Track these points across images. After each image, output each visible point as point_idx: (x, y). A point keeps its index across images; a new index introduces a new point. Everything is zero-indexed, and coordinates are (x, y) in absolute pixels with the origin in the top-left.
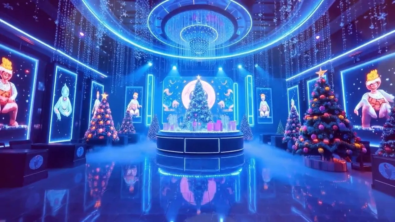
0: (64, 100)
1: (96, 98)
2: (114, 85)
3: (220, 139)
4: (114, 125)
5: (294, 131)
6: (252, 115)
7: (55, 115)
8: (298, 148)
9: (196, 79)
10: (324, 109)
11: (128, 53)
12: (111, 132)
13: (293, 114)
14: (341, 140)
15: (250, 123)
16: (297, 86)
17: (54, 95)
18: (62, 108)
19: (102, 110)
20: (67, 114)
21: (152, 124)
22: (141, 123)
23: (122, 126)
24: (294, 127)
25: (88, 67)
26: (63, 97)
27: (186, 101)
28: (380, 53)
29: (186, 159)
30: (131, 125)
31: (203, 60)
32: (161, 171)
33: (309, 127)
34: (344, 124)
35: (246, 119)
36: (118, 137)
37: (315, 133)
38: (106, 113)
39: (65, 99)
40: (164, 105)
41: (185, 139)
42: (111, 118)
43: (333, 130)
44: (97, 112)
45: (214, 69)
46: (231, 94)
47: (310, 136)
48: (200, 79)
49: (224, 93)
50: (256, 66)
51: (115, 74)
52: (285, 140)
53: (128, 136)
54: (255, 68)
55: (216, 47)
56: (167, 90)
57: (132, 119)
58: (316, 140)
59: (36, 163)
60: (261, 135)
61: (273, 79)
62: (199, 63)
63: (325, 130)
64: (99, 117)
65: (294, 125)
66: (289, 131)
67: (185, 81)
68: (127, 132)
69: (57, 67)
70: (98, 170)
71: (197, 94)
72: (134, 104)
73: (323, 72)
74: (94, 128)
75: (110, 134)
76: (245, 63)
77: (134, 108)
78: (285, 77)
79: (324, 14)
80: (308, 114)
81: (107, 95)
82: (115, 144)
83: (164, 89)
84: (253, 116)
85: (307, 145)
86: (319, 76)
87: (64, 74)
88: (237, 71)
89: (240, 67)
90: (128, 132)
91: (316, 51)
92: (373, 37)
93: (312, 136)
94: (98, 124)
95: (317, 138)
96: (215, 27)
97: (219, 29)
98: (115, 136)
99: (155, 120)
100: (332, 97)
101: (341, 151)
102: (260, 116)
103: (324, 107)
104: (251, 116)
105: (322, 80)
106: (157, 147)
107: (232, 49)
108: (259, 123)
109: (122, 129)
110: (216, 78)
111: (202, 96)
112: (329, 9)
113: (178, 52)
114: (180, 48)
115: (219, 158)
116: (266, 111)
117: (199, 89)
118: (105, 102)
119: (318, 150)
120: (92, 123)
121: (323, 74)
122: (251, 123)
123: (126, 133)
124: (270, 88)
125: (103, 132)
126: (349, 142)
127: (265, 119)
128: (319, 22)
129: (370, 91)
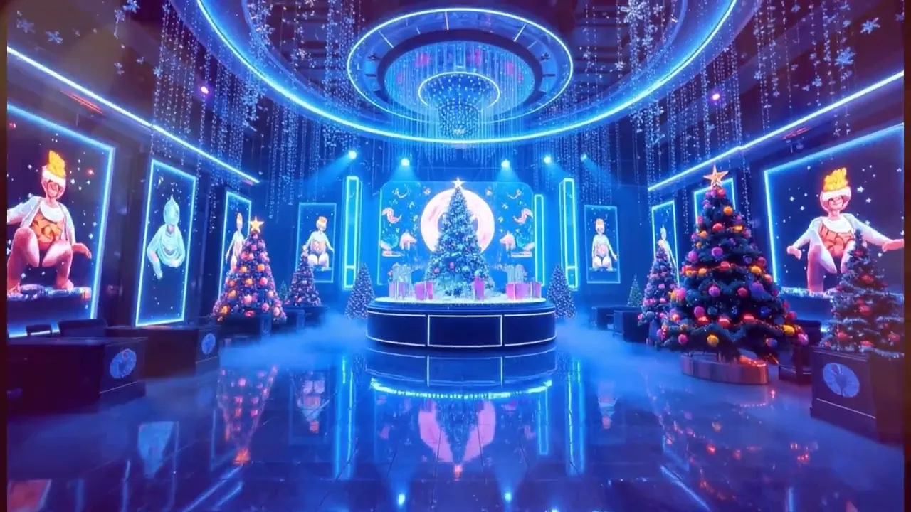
0: (169, 231)
1: (236, 229)
2: (276, 200)
3: (503, 317)
4: (275, 287)
5: (662, 300)
6: (574, 265)
7: (149, 267)
8: (668, 334)
9: (452, 186)
10: (721, 253)
11: (305, 131)
12: (268, 303)
13: (661, 264)
14: (755, 318)
15: (570, 284)
16: (672, 202)
17: (147, 222)
18: (165, 249)
19: (252, 256)
20: (175, 262)
21: (357, 285)
22: (332, 281)
23: (290, 289)
24: (662, 291)
25: (219, 162)
26: (168, 227)
27: (431, 235)
28: (838, 135)
29: (430, 360)
30: (311, 287)
31: (468, 145)
32: (376, 386)
33: (690, 292)
34: (761, 285)
35: (560, 274)
36: (284, 313)
37: (701, 303)
38: (260, 261)
39: (170, 228)
40: (382, 244)
41: (429, 316)
42: (270, 273)
43: (739, 297)
44: (239, 259)
45: (491, 166)
46: (529, 219)
47: (691, 309)
48: (461, 188)
49: (514, 217)
50: (584, 157)
51: (277, 177)
52: (643, 320)
53: (306, 312)
54: (581, 163)
55: (496, 118)
56: (389, 212)
57: (313, 276)
58: (704, 319)
59: (122, 366)
60: (594, 308)
61: (620, 186)
62: (460, 151)
63: (722, 298)
64: (244, 269)
65: (662, 286)
66: (653, 301)
67: (428, 192)
68: (301, 302)
69: (154, 162)
70: (242, 383)
71: (455, 220)
72: (318, 243)
73: (720, 176)
74: (234, 293)
75: (266, 306)
76: (560, 153)
77: (317, 250)
78: (644, 183)
79: (726, 50)
80: (689, 263)
81: (262, 223)
82: (278, 327)
83: (383, 209)
84: (576, 267)
85: (684, 328)
86: (712, 183)
87: (169, 177)
88: (542, 170)
89: (548, 160)
90: (304, 302)
91: (709, 128)
92: (819, 105)
93: (695, 312)
94: (242, 284)
95: (706, 314)
96: (493, 76)
97: (502, 82)
98: (277, 311)
99: (362, 275)
100: (739, 228)
101: (754, 341)
102: (591, 266)
103: (721, 250)
104: (571, 268)
105: (716, 191)
106: (367, 335)
107: (530, 123)
108: (588, 282)
109: (291, 296)
110: (495, 184)
111: (465, 224)
112: (736, 39)
113: (414, 128)
114: (418, 120)
115: (501, 358)
116: (605, 256)
117: (458, 209)
118: (256, 237)
119: (708, 339)
120: (229, 282)
121: (719, 180)
122: (573, 282)
123: (299, 304)
124: (613, 205)
125: (252, 302)
126: (772, 322)
127: (602, 273)
128: (716, 65)
129: (826, 214)
